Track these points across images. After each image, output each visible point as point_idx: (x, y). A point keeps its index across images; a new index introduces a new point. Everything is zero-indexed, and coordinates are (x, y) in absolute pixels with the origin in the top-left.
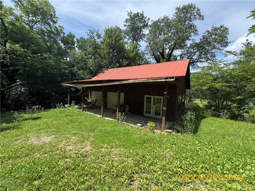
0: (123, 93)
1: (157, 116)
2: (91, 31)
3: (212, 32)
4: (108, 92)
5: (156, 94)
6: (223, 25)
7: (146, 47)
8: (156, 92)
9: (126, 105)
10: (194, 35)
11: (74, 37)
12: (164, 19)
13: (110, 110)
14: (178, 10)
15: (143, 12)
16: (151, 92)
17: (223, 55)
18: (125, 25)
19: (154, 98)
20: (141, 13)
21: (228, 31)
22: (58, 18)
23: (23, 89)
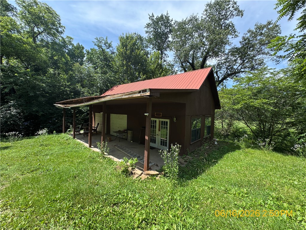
0: (126, 115)
1: (163, 147)
2: (98, 39)
3: (256, 31)
4: (111, 113)
5: (161, 116)
6: (270, 20)
7: (174, 57)
8: (161, 113)
9: (128, 131)
10: (233, 37)
11: (83, 48)
12: (191, 20)
14: (210, 7)
15: (167, 14)
16: (155, 113)
17: (274, 61)
18: (147, 32)
19: (160, 121)
20: (166, 15)
21: (280, 29)
22: (64, 27)
23: (14, 111)
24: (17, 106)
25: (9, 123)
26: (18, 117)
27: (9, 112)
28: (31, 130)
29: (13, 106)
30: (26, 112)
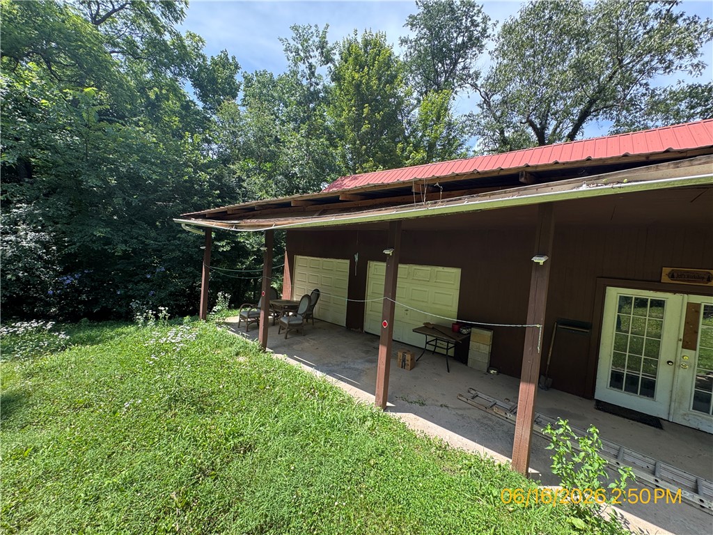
9: (473, 329)
11: (237, 67)
13: (400, 354)
16: (666, 270)
22: (186, 3)
23: (29, 237)
24: (41, 221)
25: (9, 276)
26: (40, 258)
27: (13, 238)
28: (83, 302)
29: (29, 219)
30: (68, 242)
